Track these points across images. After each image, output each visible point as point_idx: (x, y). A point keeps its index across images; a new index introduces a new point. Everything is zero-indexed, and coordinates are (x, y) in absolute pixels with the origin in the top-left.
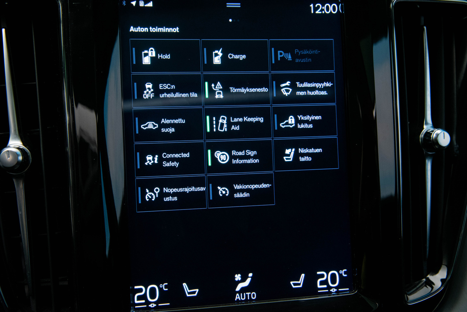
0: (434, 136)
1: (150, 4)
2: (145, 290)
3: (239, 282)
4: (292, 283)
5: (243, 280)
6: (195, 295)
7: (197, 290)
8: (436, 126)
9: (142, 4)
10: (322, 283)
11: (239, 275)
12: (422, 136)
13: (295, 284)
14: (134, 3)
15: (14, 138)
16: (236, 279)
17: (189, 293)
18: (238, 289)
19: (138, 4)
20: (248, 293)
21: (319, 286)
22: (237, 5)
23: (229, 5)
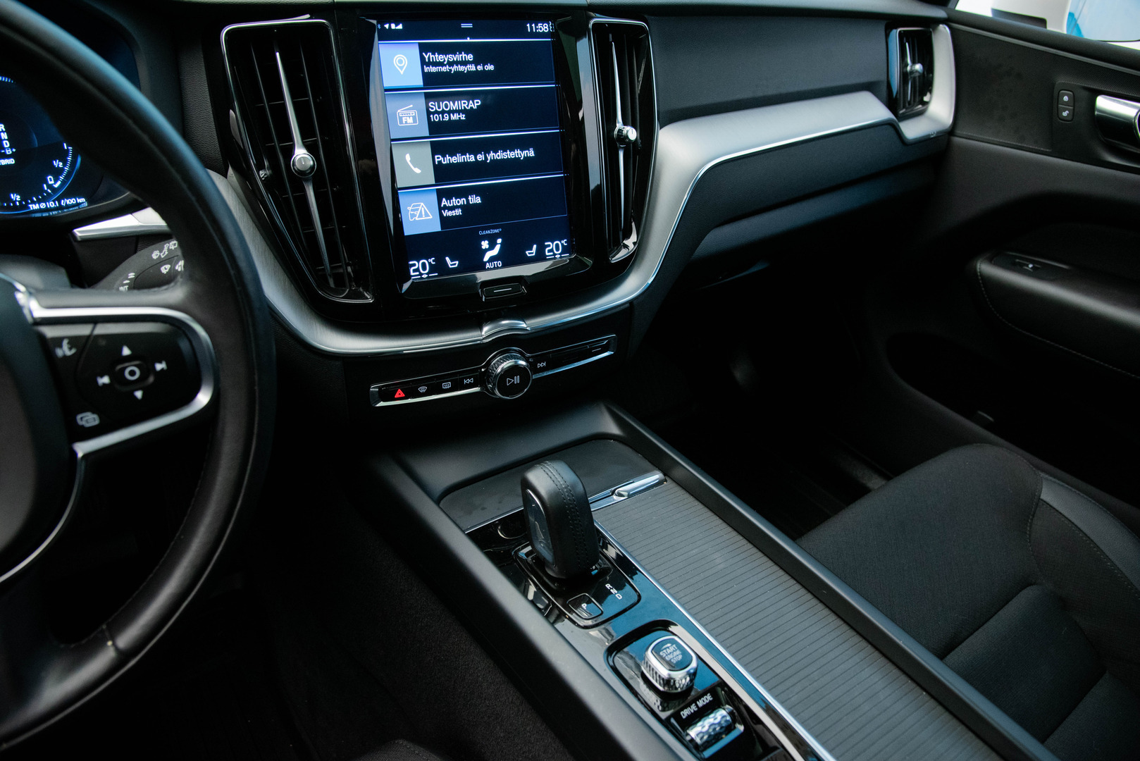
0: (625, 132)
1: (400, 27)
2: (417, 264)
3: (486, 250)
4: (527, 252)
5: (492, 247)
6: (456, 266)
7: (457, 262)
8: (625, 123)
9: (393, 26)
10: (549, 251)
11: (487, 242)
12: (616, 132)
13: (529, 253)
14: (387, 26)
15: (299, 147)
16: (483, 247)
17: (451, 265)
18: (486, 259)
19: (390, 26)
20: (495, 263)
21: (547, 254)
22: (470, 26)
23: (464, 26)
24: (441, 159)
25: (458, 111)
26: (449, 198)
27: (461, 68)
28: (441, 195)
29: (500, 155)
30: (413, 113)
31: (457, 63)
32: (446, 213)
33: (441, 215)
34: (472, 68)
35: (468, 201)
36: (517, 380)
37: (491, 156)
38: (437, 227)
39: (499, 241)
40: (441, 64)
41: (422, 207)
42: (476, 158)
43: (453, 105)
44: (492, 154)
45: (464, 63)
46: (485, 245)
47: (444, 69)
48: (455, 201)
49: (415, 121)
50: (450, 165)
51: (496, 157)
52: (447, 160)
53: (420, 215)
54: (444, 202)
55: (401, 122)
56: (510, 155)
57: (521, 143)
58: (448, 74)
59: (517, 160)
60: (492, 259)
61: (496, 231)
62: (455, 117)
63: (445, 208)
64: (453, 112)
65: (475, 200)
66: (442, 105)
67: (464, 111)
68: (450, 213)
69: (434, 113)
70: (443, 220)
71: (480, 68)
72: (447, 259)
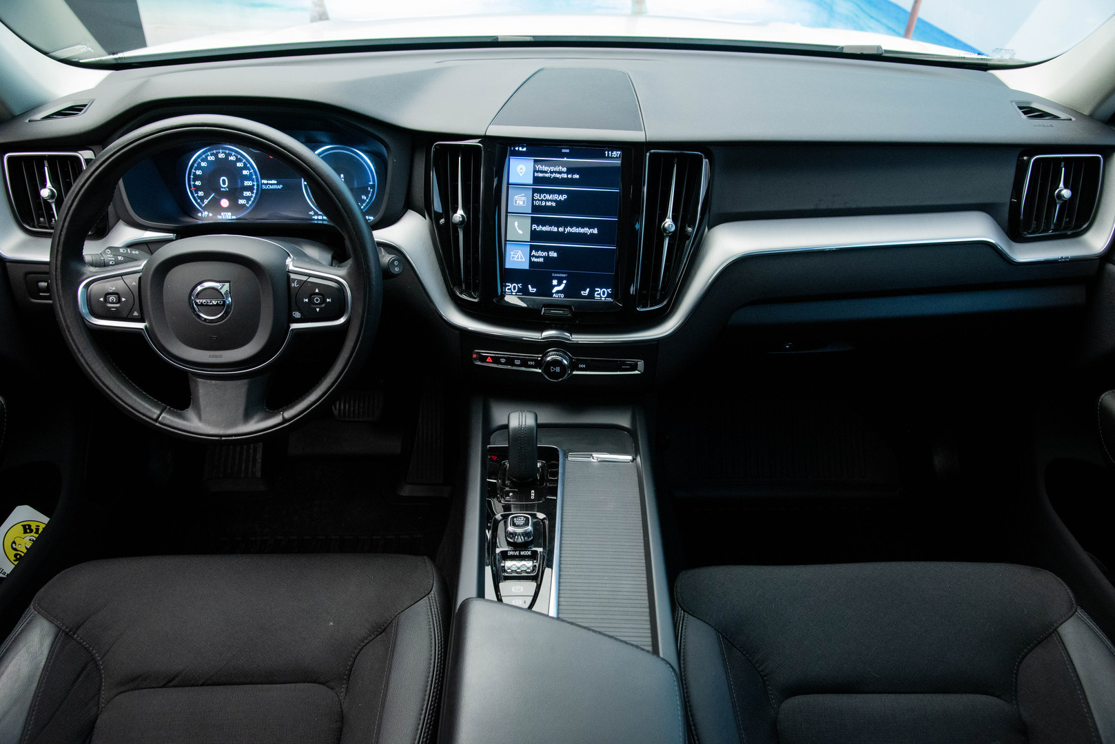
1: (525, 149)
2: (511, 286)
3: (555, 286)
5: (559, 284)
7: (535, 290)
9: (520, 149)
10: (598, 294)
11: (556, 281)
13: (583, 293)
14: (517, 149)
15: (460, 210)
17: (531, 290)
18: (554, 291)
20: (561, 295)
21: (596, 296)
22: (568, 151)
23: (563, 151)
24: (536, 227)
25: (552, 201)
26: (537, 251)
27: (558, 176)
28: (532, 248)
29: (574, 230)
30: (523, 198)
31: (556, 172)
32: (534, 259)
33: (530, 260)
34: (565, 176)
35: (548, 254)
36: (558, 369)
37: (568, 229)
38: (527, 267)
39: (565, 282)
40: (546, 172)
41: (520, 253)
42: (558, 230)
43: (548, 197)
44: (569, 228)
45: (560, 173)
46: (555, 282)
47: (547, 175)
48: (540, 253)
49: (524, 204)
50: (541, 232)
51: (571, 230)
52: (540, 228)
53: (518, 258)
54: (533, 253)
55: (516, 203)
56: (581, 230)
57: (590, 224)
58: (549, 178)
59: (585, 234)
60: (558, 292)
61: (564, 275)
62: (549, 204)
63: (534, 256)
64: (548, 201)
65: (554, 254)
66: (542, 196)
67: (555, 201)
68: (536, 260)
69: (536, 200)
70: (531, 263)
71: (570, 176)
72: (530, 286)
